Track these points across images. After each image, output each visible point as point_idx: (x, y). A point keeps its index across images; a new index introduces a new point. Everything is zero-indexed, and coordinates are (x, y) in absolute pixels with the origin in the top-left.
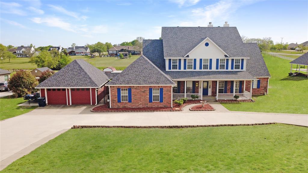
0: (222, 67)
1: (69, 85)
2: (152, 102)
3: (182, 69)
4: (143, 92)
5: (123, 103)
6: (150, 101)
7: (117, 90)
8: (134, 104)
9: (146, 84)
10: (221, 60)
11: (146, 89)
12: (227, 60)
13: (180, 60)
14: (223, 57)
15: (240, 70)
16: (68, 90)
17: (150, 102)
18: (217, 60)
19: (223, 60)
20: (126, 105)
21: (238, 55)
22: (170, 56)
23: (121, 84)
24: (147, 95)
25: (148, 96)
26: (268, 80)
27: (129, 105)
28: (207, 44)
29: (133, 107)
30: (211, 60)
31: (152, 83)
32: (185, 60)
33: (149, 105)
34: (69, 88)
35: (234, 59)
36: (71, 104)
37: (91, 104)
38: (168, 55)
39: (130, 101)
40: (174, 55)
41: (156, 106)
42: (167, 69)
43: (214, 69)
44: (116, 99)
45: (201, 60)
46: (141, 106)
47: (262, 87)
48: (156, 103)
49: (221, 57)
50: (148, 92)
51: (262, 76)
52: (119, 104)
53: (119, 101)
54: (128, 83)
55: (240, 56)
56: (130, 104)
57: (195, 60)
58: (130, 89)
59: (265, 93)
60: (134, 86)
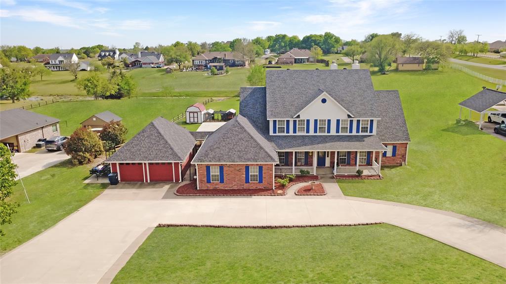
0: (344, 129)
1: (146, 158)
2: (249, 182)
3: (291, 133)
4: (238, 170)
5: (214, 183)
6: (247, 181)
7: (205, 168)
8: (226, 186)
9: (241, 161)
10: (342, 120)
11: (241, 168)
12: (351, 122)
13: (288, 122)
14: (346, 117)
15: (368, 134)
16: (145, 164)
17: (246, 183)
18: (338, 121)
19: (345, 120)
20: (217, 186)
21: (365, 115)
22: (275, 116)
23: (210, 161)
24: (243, 174)
25: (244, 176)
26: (408, 146)
27: (221, 186)
28: (324, 101)
29: (226, 188)
30: (329, 121)
31: (249, 160)
32: (295, 122)
33: (246, 186)
34: (147, 162)
35: (359, 120)
36: (149, 181)
37: (174, 181)
38: (272, 114)
39: (222, 181)
40: (280, 114)
41: (254, 187)
42: (271, 133)
43: (333, 132)
44: (205, 179)
45: (316, 121)
46: (235, 188)
47: (399, 155)
48: (254, 183)
49: (343, 116)
50: (244, 170)
51: (398, 141)
52: (209, 186)
53: (208, 181)
54: (219, 161)
55: (369, 117)
56: (222, 184)
57: (308, 121)
58: (221, 168)
59: (403, 163)
60: (226, 164)
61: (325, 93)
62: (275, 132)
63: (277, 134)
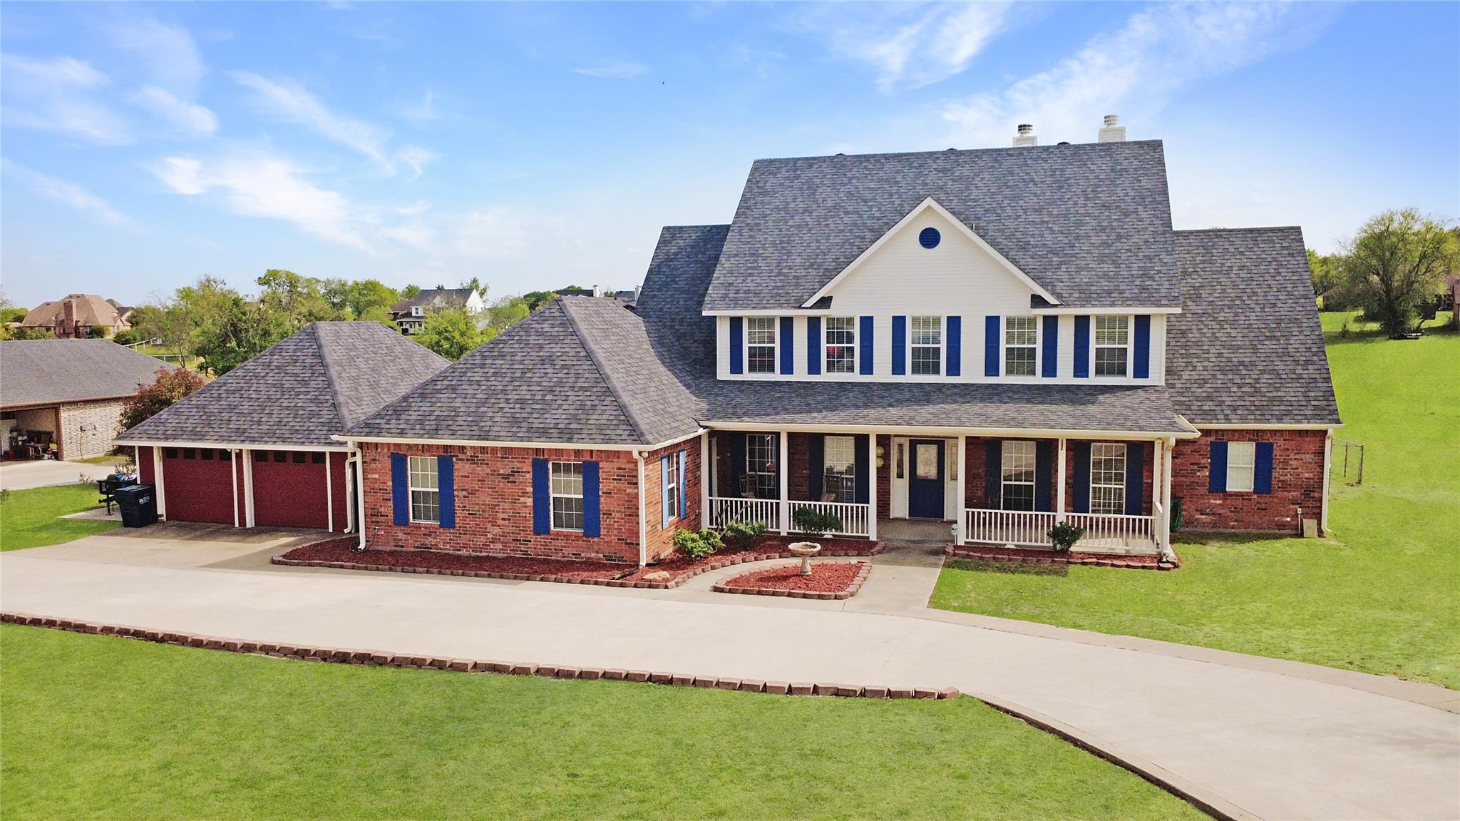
0: (1021, 360)
1: (242, 435)
2: (547, 531)
3: (800, 373)
4: (506, 477)
5: (418, 527)
6: (541, 527)
7: (388, 463)
8: (464, 539)
9: (514, 437)
10: (1010, 322)
11: (517, 465)
12: (1051, 324)
13: (787, 323)
14: (1023, 309)
15: (1129, 379)
16: (239, 455)
17: (536, 532)
18: (992, 323)
19: (1021, 322)
20: (430, 541)
21: (1108, 296)
22: (735, 304)
23: (402, 433)
24: (525, 494)
25: (530, 502)
26: (1328, 443)
27: (443, 542)
28: (930, 238)
29: (464, 552)
30: (954, 323)
31: (544, 433)
32: (814, 323)
33: (536, 546)
34: (247, 447)
35: (1087, 318)
36: (250, 522)
37: (331, 530)
38: (724, 297)
39: (447, 519)
40: (757, 295)
41: (568, 553)
42: (723, 371)
43: (973, 371)
44: (388, 509)
45: (899, 323)
46: (497, 550)
47: (1285, 486)
48: (567, 536)
49: (1014, 305)
50: (529, 476)
51: (1280, 420)
52: (401, 535)
53: (400, 518)
54: (435, 432)
55: (1126, 302)
56: (447, 534)
57: (867, 323)
58: (446, 460)
59: (1310, 525)
60: (463, 448)
61: (929, 202)
62: (736, 367)
63: (747, 376)
